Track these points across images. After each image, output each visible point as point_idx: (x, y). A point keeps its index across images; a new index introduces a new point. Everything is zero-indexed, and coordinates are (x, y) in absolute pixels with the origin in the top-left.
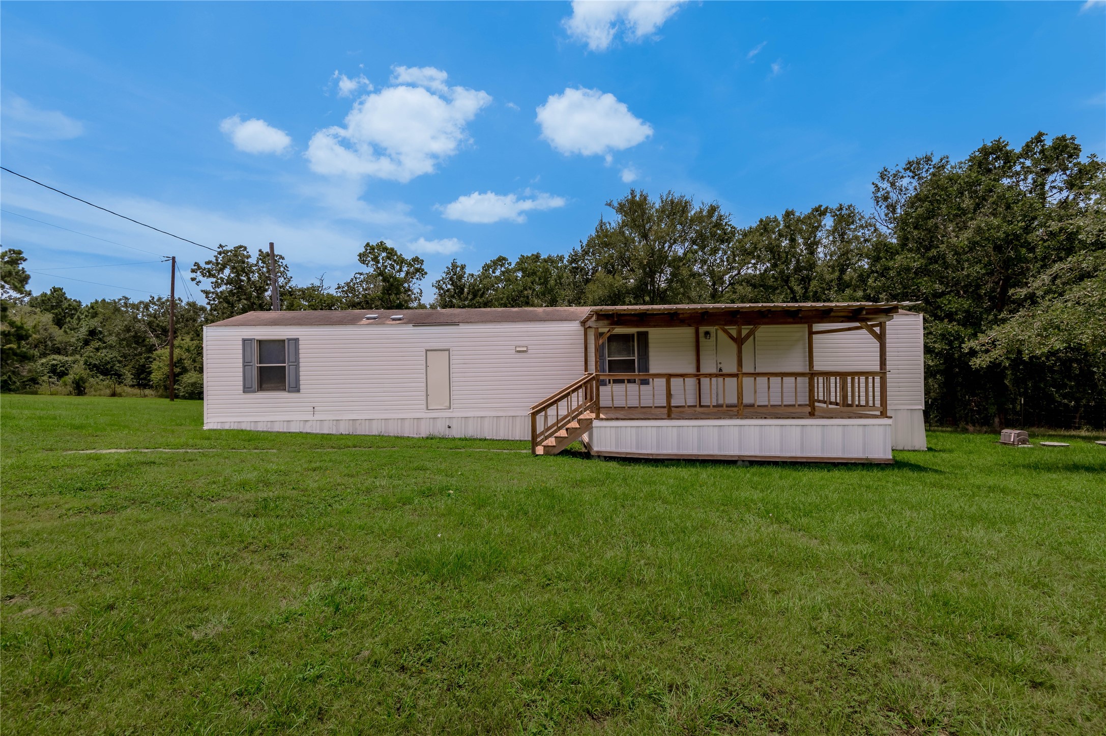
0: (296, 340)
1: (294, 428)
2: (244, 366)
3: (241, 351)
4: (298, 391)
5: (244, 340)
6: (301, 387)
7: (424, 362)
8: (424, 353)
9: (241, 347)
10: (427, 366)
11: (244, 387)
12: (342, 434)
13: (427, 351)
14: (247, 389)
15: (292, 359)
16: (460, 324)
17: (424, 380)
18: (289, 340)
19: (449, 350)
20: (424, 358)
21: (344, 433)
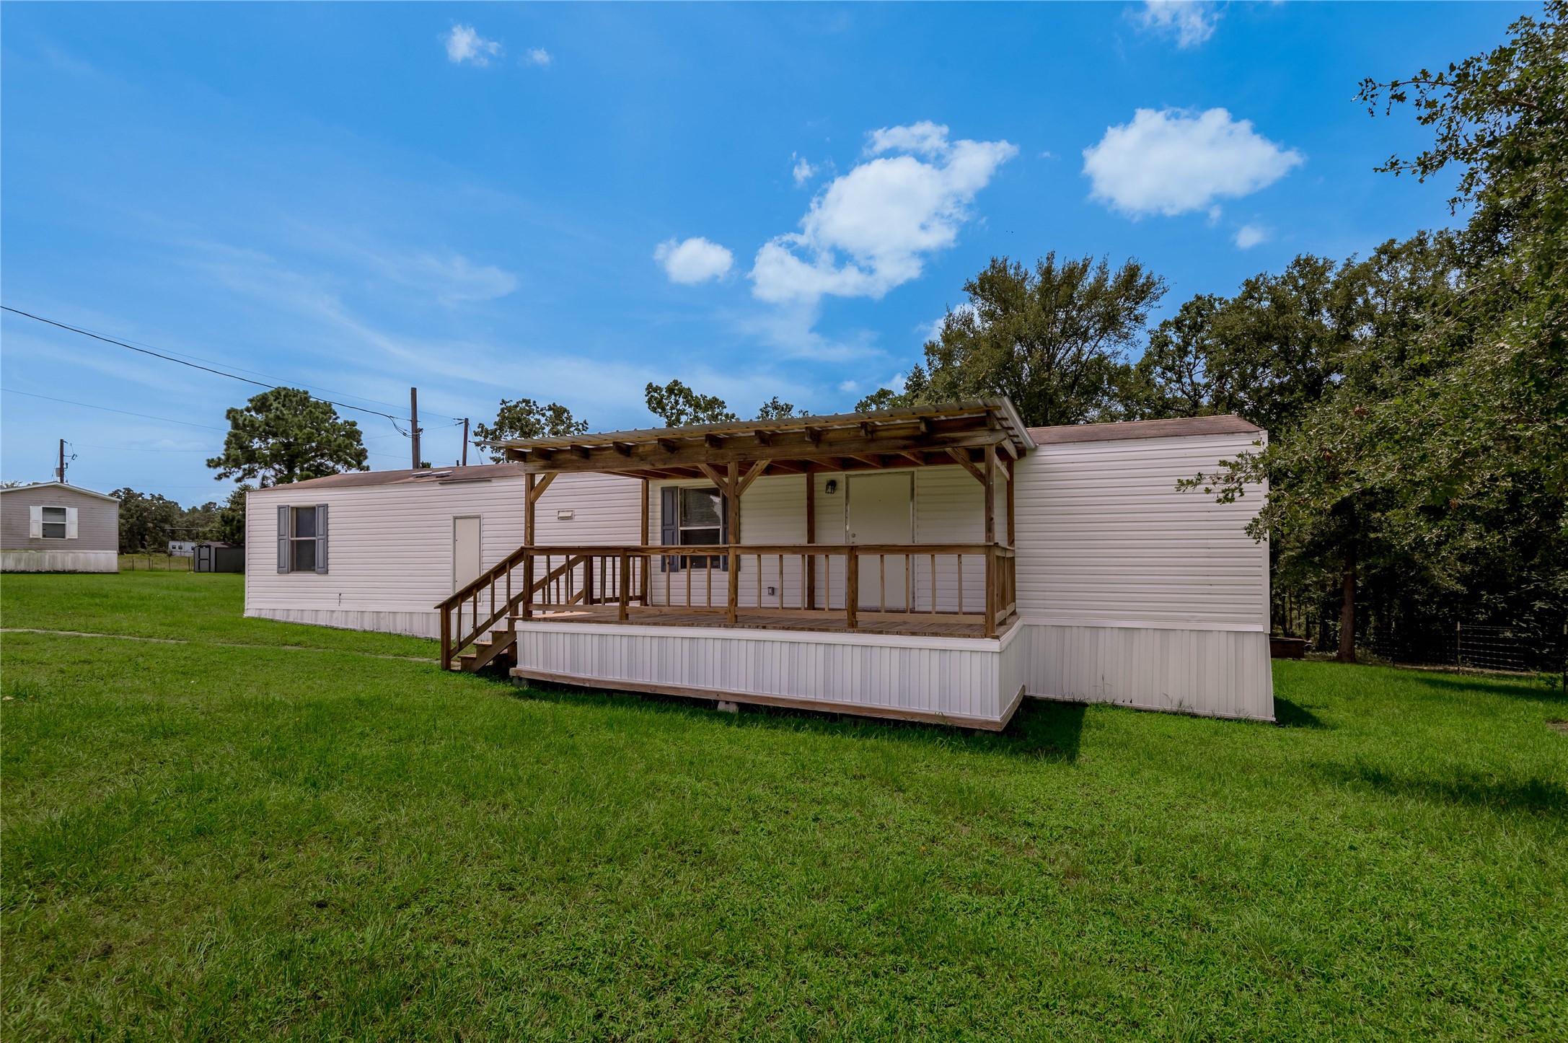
0: (326, 506)
1: (322, 621)
2: (279, 540)
3: (276, 522)
4: (327, 572)
5: (279, 508)
6: (330, 567)
7: (451, 535)
8: (451, 522)
9: (276, 516)
10: (455, 540)
11: (279, 567)
12: (365, 631)
13: (455, 518)
14: (281, 570)
15: (321, 532)
16: (493, 480)
17: (451, 560)
18: (319, 506)
19: (479, 517)
20: (451, 529)
21: (367, 629)
